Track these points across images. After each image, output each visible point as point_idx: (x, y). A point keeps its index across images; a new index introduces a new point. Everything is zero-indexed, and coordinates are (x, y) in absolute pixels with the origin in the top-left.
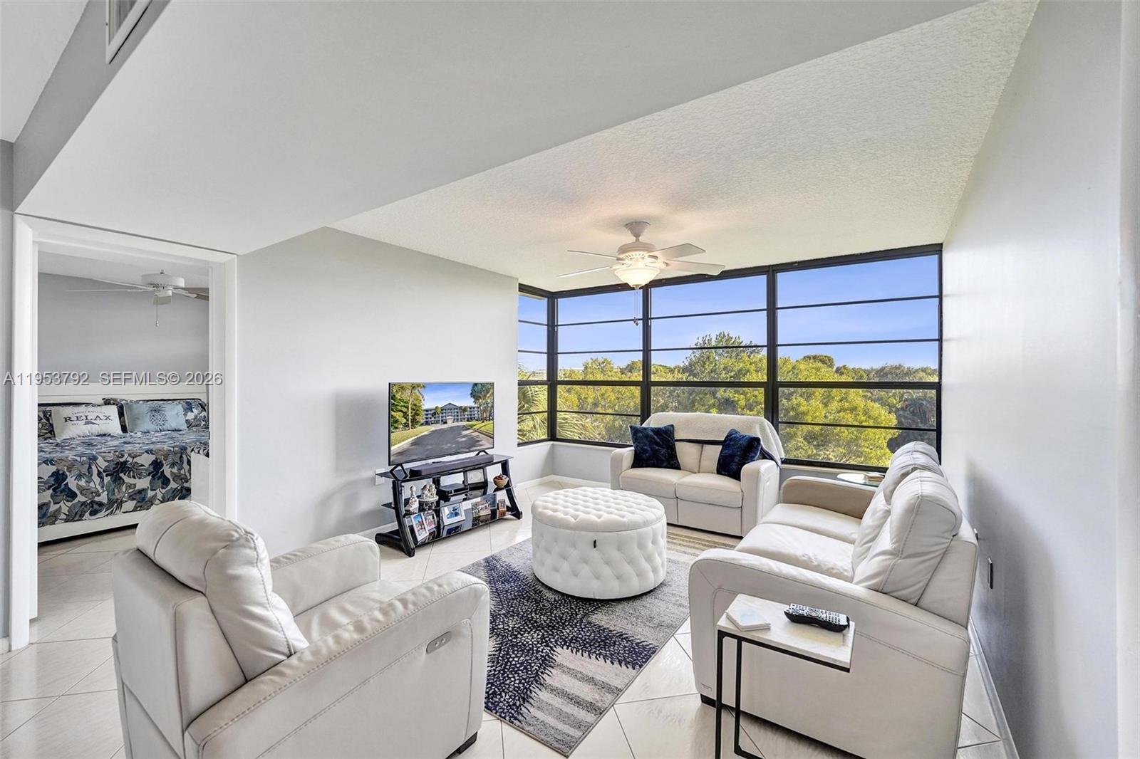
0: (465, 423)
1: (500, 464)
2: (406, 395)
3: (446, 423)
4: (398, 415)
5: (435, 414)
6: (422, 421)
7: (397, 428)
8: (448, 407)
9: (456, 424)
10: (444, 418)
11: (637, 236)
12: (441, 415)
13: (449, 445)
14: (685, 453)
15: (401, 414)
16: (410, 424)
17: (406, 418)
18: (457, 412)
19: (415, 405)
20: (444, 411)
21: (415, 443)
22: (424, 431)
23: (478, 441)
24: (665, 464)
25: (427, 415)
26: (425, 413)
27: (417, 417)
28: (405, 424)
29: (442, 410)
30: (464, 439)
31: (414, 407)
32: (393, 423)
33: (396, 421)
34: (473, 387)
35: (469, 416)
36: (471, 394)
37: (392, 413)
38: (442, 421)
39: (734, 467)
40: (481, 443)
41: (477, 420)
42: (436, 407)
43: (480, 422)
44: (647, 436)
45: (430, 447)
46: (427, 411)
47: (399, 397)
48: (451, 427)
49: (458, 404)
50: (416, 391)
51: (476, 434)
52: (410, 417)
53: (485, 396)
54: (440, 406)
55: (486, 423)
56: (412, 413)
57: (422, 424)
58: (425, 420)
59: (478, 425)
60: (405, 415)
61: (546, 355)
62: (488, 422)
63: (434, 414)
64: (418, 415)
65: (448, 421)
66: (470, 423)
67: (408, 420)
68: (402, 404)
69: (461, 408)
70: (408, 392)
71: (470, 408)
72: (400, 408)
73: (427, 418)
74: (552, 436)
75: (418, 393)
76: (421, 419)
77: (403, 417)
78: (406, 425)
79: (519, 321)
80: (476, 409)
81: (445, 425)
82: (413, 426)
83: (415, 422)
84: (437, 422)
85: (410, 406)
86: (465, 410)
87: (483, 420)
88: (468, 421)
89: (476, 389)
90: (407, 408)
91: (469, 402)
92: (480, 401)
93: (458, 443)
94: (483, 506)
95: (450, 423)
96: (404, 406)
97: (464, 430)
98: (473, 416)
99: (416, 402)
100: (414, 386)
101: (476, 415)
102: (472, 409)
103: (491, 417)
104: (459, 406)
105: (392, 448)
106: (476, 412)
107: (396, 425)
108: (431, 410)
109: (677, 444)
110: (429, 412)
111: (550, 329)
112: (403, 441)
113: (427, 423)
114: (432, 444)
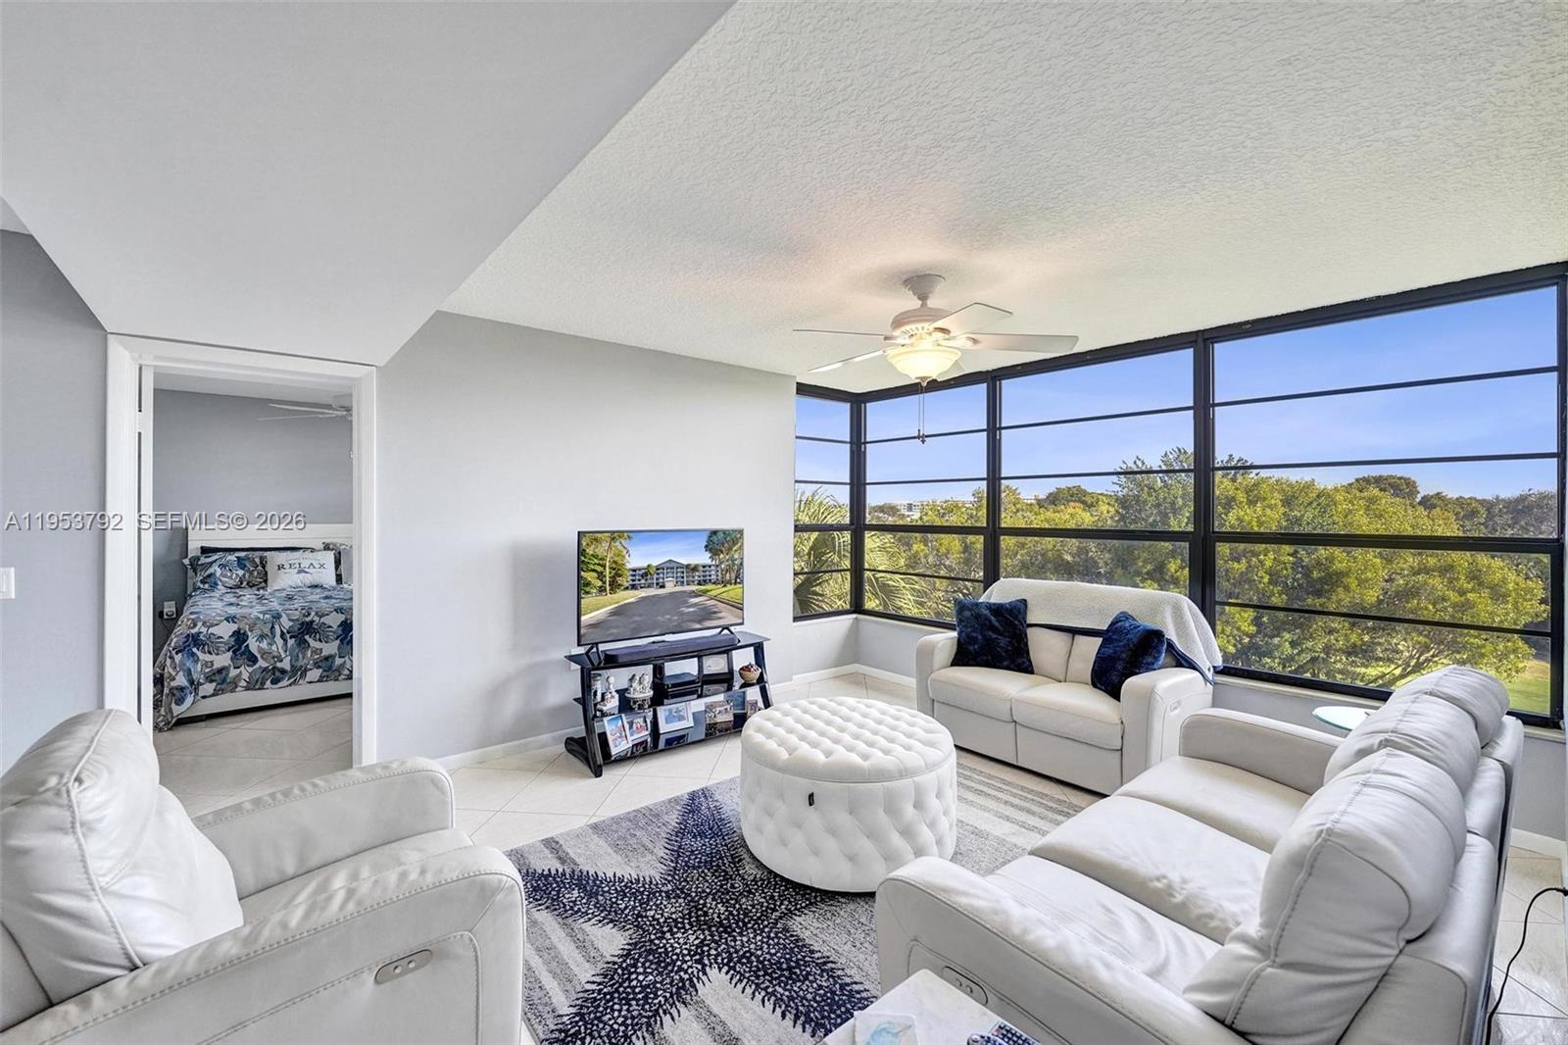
0: (694, 588)
1: (752, 648)
2: (601, 550)
3: (663, 587)
4: (589, 576)
5: (646, 574)
6: (626, 584)
7: (587, 593)
8: (669, 565)
9: (679, 588)
10: (661, 580)
11: (923, 298)
12: (655, 576)
13: (668, 617)
14: (1044, 646)
15: (595, 575)
16: (608, 588)
17: (601, 580)
18: (683, 573)
19: (615, 562)
20: (661, 571)
21: (615, 613)
22: (630, 597)
23: (715, 613)
24: (1005, 663)
25: (634, 576)
26: (631, 573)
27: (618, 579)
28: (601, 587)
29: (657, 569)
30: (691, 610)
31: (614, 566)
32: (582, 586)
33: (588, 584)
34: (710, 537)
35: (702, 578)
36: (706, 546)
37: (583, 573)
38: (657, 584)
39: (1115, 679)
40: (720, 615)
41: (714, 583)
42: (649, 566)
43: (719, 586)
44: (978, 617)
45: (637, 618)
46: (634, 570)
47: (591, 552)
48: (672, 594)
49: (684, 561)
50: (617, 543)
51: (713, 602)
52: (608, 579)
53: (730, 549)
54: (654, 565)
55: (729, 587)
56: (610, 573)
57: (627, 588)
58: (631, 583)
59: (716, 590)
60: (601, 576)
61: (848, 487)
62: (733, 586)
63: (644, 575)
64: (620, 576)
65: (667, 584)
66: (703, 588)
67: (605, 583)
68: (596, 561)
69: (688, 566)
70: (606, 545)
71: (704, 567)
72: (592, 567)
73: (633, 580)
74: (857, 607)
75: (620, 547)
76: (625, 581)
77: (598, 578)
78: (602, 590)
79: (797, 437)
80: (712, 568)
81: (662, 590)
82: (613, 590)
83: (615, 586)
84: (649, 587)
85: (608, 564)
86: (695, 569)
87: (725, 583)
88: (699, 584)
89: (714, 538)
90: (604, 566)
91: (704, 558)
92: (722, 556)
93: (682, 614)
94: (722, 708)
95: (671, 587)
96: (599, 564)
97: (692, 597)
98: (708, 578)
99: (616, 559)
100: (615, 536)
101: (713, 577)
102: (708, 568)
103: (738, 579)
104: (685, 563)
105: (583, 618)
106: (713, 572)
107: (587, 589)
108: (640, 570)
109: (1030, 631)
110: (638, 572)
111: (855, 448)
112: (598, 609)
113: (634, 587)
114: (640, 615)
